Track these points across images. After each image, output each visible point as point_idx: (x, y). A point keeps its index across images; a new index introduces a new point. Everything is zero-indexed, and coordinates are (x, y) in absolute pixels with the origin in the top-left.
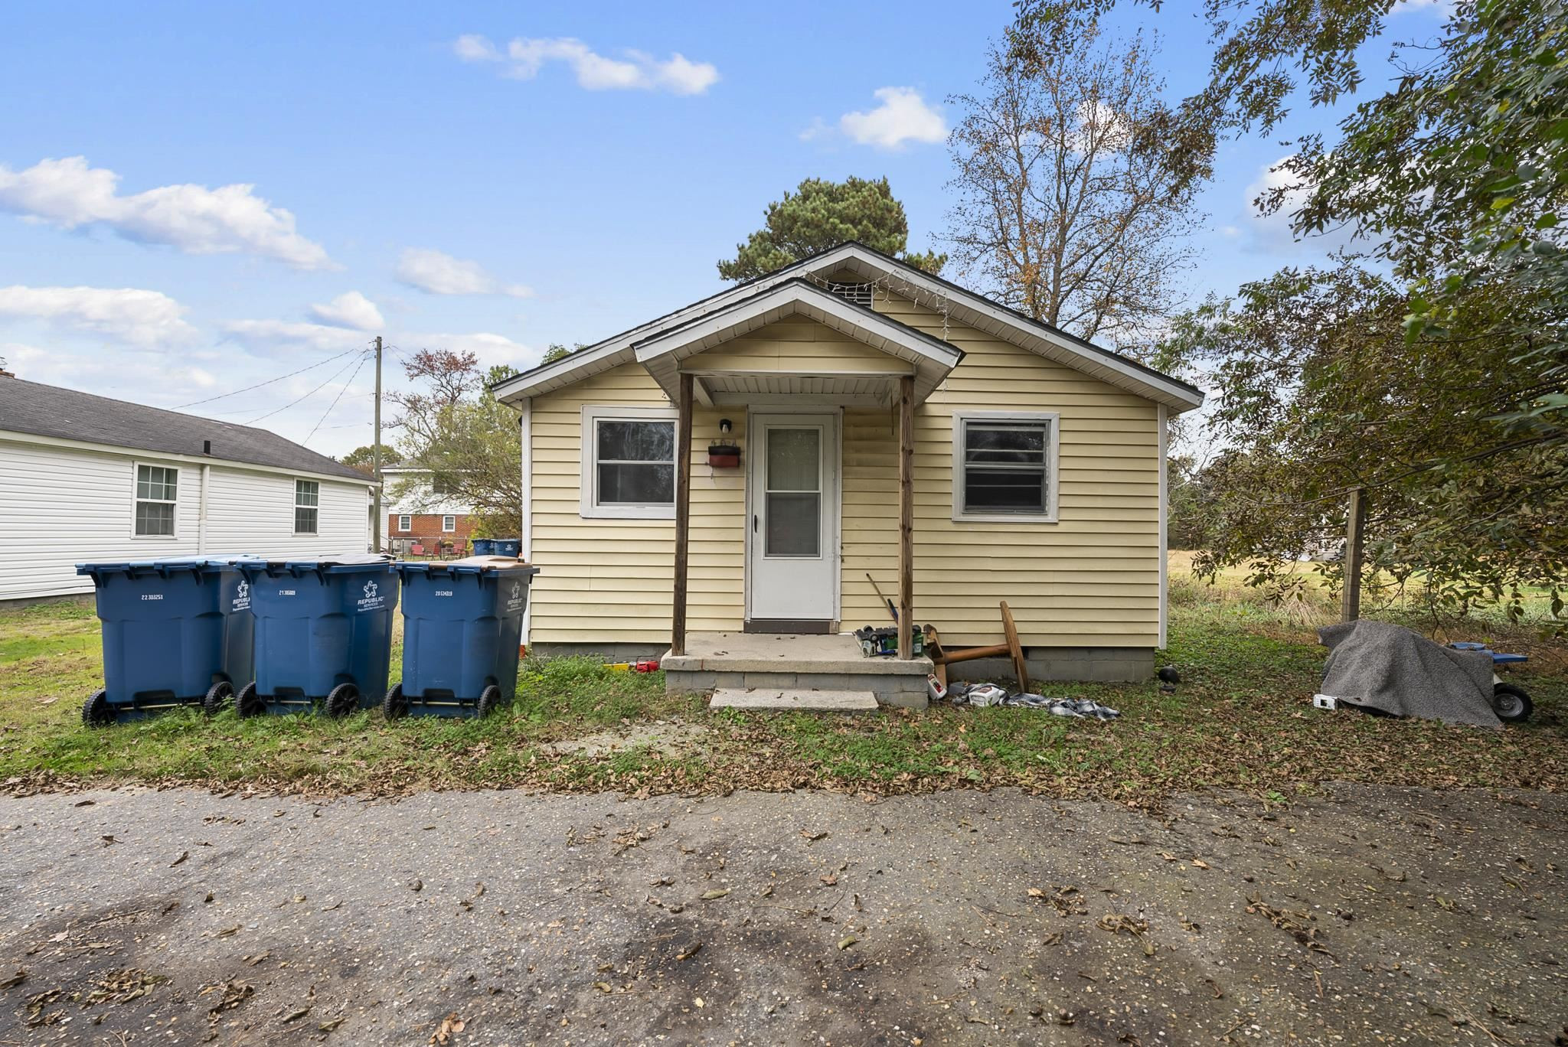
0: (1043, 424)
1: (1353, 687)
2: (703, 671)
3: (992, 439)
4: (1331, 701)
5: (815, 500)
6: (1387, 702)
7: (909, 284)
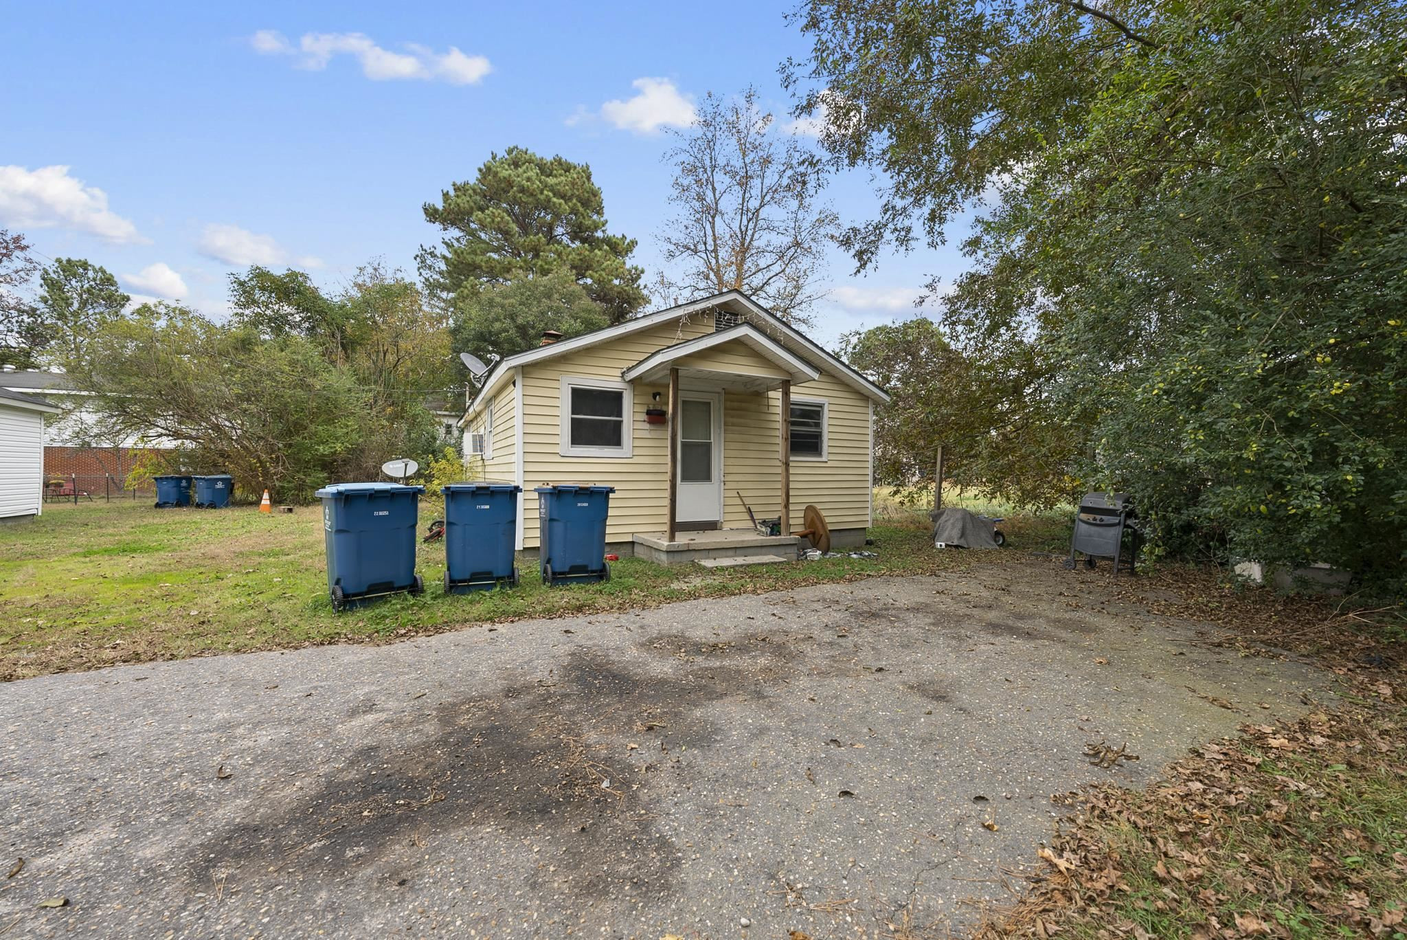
0: (821, 406)
1: (950, 538)
2: (689, 550)
3: (798, 413)
4: (943, 544)
5: (708, 447)
6: (962, 542)
7: (764, 320)
